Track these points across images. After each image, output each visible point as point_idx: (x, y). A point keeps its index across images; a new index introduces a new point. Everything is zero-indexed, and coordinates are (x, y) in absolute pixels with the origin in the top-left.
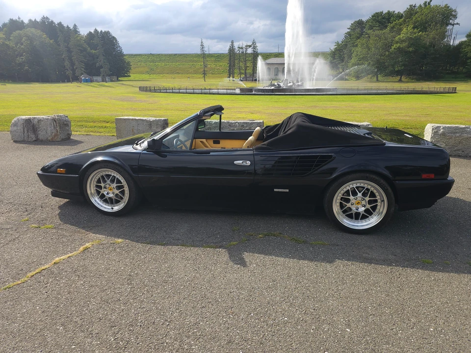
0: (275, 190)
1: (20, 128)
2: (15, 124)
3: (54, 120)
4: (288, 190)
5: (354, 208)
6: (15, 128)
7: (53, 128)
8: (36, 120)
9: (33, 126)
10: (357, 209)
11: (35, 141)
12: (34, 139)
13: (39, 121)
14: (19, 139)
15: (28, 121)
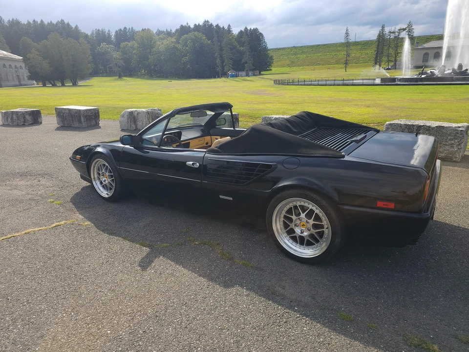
0: (221, 197)
1: (126, 118)
2: (123, 116)
3: (148, 113)
4: (231, 199)
5: (298, 231)
6: (123, 119)
7: (147, 119)
8: (136, 113)
9: (134, 118)
10: (302, 233)
11: (135, 130)
12: (134, 128)
13: (138, 113)
14: (125, 128)
15: (131, 113)
